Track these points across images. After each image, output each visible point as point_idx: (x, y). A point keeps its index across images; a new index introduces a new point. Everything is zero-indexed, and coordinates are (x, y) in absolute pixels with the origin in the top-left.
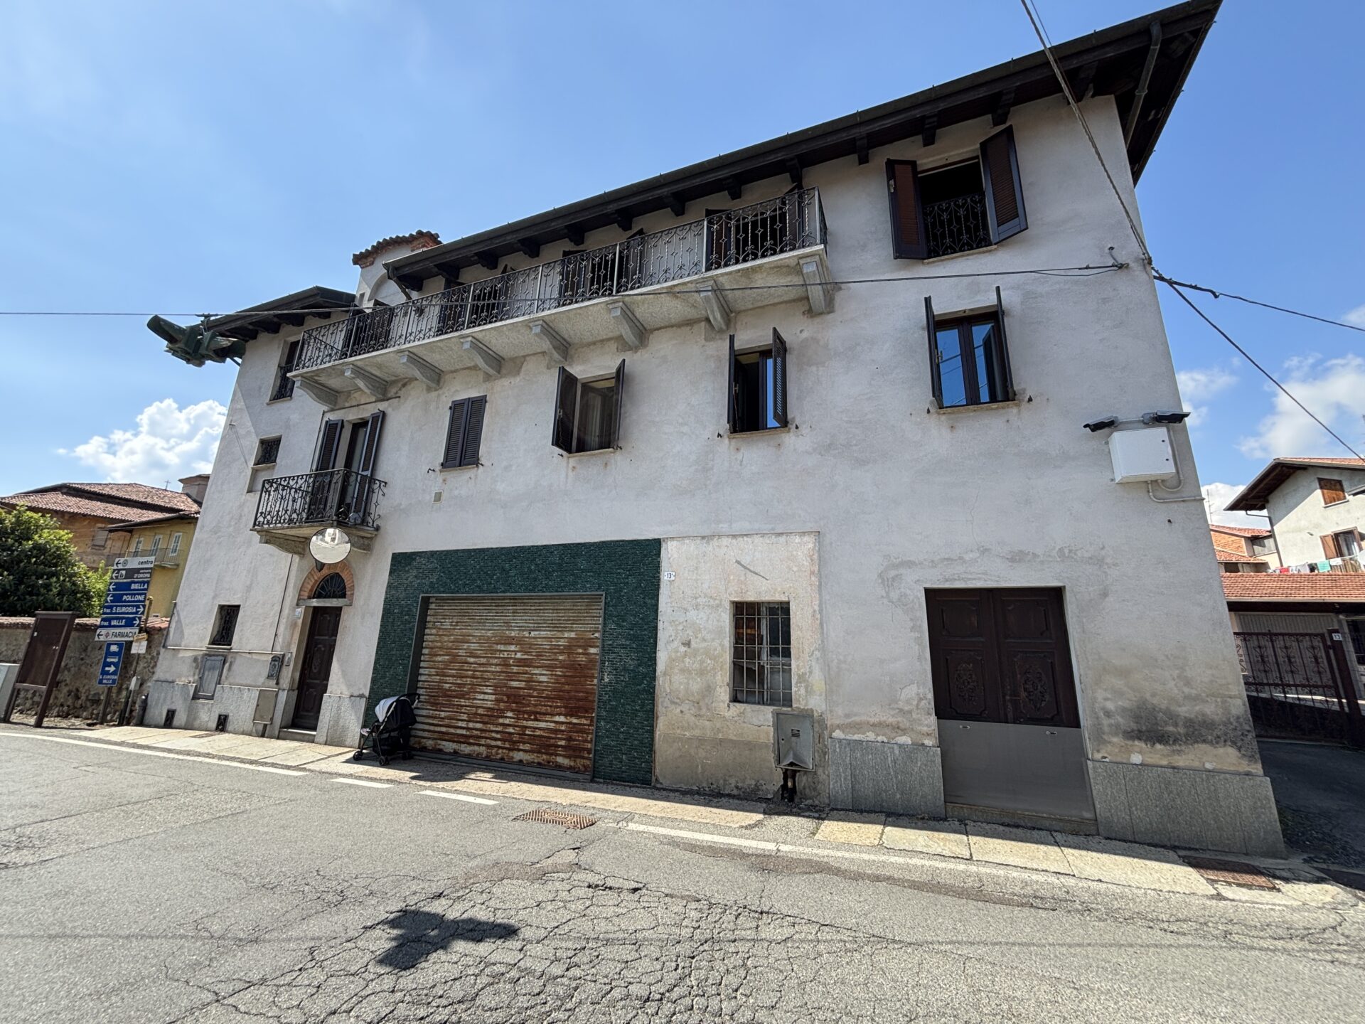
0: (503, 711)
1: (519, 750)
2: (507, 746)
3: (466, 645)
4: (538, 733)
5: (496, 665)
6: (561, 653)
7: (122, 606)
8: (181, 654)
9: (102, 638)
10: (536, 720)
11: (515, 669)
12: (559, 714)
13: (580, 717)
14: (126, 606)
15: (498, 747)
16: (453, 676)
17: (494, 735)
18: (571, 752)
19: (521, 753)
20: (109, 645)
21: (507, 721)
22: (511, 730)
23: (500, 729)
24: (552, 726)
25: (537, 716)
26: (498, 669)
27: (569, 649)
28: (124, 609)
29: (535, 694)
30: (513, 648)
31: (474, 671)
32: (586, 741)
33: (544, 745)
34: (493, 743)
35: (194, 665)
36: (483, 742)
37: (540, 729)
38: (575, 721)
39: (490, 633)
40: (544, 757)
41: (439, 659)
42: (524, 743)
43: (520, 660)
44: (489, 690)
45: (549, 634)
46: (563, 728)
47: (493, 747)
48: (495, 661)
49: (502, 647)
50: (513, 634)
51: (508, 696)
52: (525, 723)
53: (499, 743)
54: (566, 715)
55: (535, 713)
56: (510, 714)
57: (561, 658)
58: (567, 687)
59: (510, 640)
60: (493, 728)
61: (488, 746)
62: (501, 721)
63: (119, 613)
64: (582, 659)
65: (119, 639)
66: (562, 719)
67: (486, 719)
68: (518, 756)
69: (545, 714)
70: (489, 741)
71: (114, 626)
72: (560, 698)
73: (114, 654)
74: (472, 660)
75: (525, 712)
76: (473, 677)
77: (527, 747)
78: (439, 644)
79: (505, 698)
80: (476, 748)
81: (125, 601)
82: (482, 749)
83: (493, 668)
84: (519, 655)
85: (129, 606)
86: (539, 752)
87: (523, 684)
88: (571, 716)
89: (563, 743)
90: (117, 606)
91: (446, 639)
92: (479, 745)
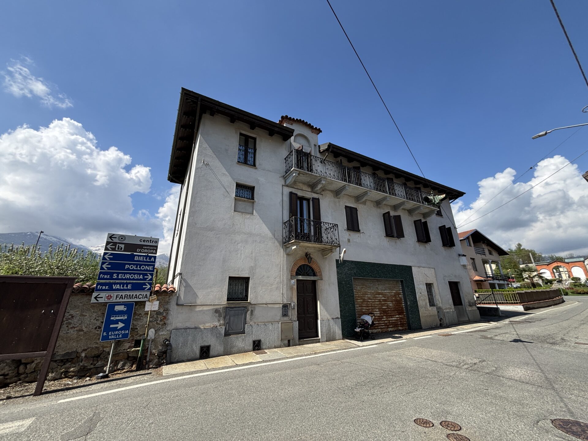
0: (382, 316)
1: (389, 328)
2: (386, 327)
3: (367, 296)
4: (393, 321)
5: (377, 302)
6: (393, 297)
7: (125, 273)
8: (198, 309)
9: (101, 300)
10: (392, 318)
11: (383, 303)
12: (397, 315)
13: (401, 315)
14: (130, 274)
15: (384, 328)
16: (365, 307)
17: (382, 324)
18: (402, 325)
19: (390, 328)
20: (112, 306)
21: (384, 319)
22: (386, 322)
23: (383, 322)
24: (396, 319)
25: (392, 316)
26: (378, 303)
27: (395, 296)
28: (128, 276)
29: (390, 310)
30: (381, 296)
31: (371, 304)
32: (404, 321)
33: (395, 325)
34: (382, 327)
35: (217, 315)
36: (379, 327)
37: (393, 320)
38: (401, 316)
39: (373, 291)
40: (396, 328)
41: (359, 301)
42: (390, 325)
43: (383, 300)
44: (377, 310)
45: (389, 291)
46: (398, 319)
47: (383, 328)
48: (377, 300)
49: (378, 296)
50: (380, 291)
51: (383, 311)
52: (389, 319)
53: (384, 327)
54: (398, 315)
55: (391, 316)
56: (385, 317)
57: (393, 298)
58: (397, 307)
59: (379, 294)
60: (381, 322)
61: (381, 328)
62: (383, 319)
63: (122, 279)
64: (398, 298)
65: (126, 300)
66: (397, 316)
67: (379, 320)
68: (390, 329)
69: (393, 315)
70: (381, 327)
71: (118, 290)
72: (396, 310)
73: (121, 313)
74: (370, 300)
75: (388, 316)
76: (371, 306)
77: (391, 326)
78: (357, 295)
79: (382, 312)
80: (378, 330)
81: (128, 269)
82: (380, 330)
83: (377, 303)
84: (383, 298)
85: (134, 274)
86: (394, 327)
87: (386, 307)
88: (400, 315)
89: (399, 323)
90: (118, 274)
91: (359, 293)
92: (378, 329)
